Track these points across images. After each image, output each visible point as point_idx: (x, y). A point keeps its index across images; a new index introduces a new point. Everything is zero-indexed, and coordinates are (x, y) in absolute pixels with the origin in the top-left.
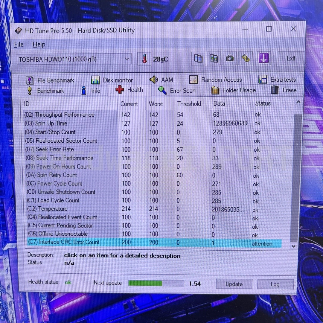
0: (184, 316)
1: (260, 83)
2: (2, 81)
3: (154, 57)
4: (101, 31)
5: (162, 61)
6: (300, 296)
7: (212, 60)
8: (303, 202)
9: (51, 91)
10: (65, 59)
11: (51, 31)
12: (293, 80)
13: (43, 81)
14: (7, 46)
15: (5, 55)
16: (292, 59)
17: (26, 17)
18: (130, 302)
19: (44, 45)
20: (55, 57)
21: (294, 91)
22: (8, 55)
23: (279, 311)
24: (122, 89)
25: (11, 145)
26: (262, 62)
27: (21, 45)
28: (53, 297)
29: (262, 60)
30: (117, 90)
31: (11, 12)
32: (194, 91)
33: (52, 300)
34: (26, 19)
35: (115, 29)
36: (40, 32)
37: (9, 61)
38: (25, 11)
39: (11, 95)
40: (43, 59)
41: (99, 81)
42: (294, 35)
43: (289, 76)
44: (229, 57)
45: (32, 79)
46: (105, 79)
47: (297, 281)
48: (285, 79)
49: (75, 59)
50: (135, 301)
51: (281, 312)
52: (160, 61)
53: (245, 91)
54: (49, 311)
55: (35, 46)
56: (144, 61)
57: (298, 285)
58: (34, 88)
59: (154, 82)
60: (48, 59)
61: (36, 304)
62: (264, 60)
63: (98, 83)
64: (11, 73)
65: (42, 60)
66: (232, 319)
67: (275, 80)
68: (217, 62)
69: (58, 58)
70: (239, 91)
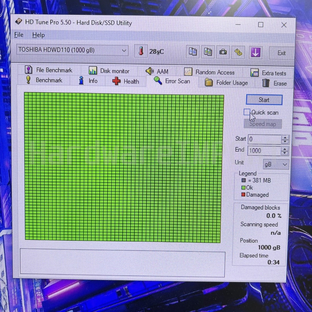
0: (176, 303)
1: (252, 76)
2: (2, 70)
3: (150, 50)
4: (99, 23)
5: (158, 53)
6: (290, 284)
7: (206, 53)
8: (292, 192)
9: (49, 80)
10: (64, 50)
11: (51, 23)
12: (283, 74)
13: (41, 70)
14: (7, 36)
15: (5, 44)
16: (283, 54)
17: (26, 8)
18: (123, 289)
19: (43, 36)
20: (54, 48)
21: (285, 84)
22: (8, 45)
23: (269, 299)
24: (119, 81)
25: (9, 133)
26: (254, 56)
27: (21, 35)
28: (47, 284)
29: (254, 54)
30: (114, 81)
31: (12, 3)
32: (189, 81)
33: (46, 287)
34: (26, 10)
35: (113, 22)
36: (40, 23)
37: (9, 51)
38: (26, 3)
39: (10, 83)
40: (43, 50)
41: (96, 71)
42: (284, 31)
43: (280, 70)
44: (222, 51)
45: (31, 68)
46: (102, 70)
47: (287, 269)
48: (276, 73)
49: (73, 50)
50: (128, 288)
51: (271, 299)
52: (156, 54)
53: (237, 83)
54: (42, 298)
55: (35, 36)
56: (141, 53)
57: (288, 273)
58: (33, 77)
59: (150, 73)
60: (46, 50)
61: (29, 291)
62: (256, 54)
63: (96, 73)
64: (10, 62)
65: (41, 50)
66: (223, 306)
67: (266, 74)
68: (211, 55)
69: (57, 48)
70: (232, 83)
